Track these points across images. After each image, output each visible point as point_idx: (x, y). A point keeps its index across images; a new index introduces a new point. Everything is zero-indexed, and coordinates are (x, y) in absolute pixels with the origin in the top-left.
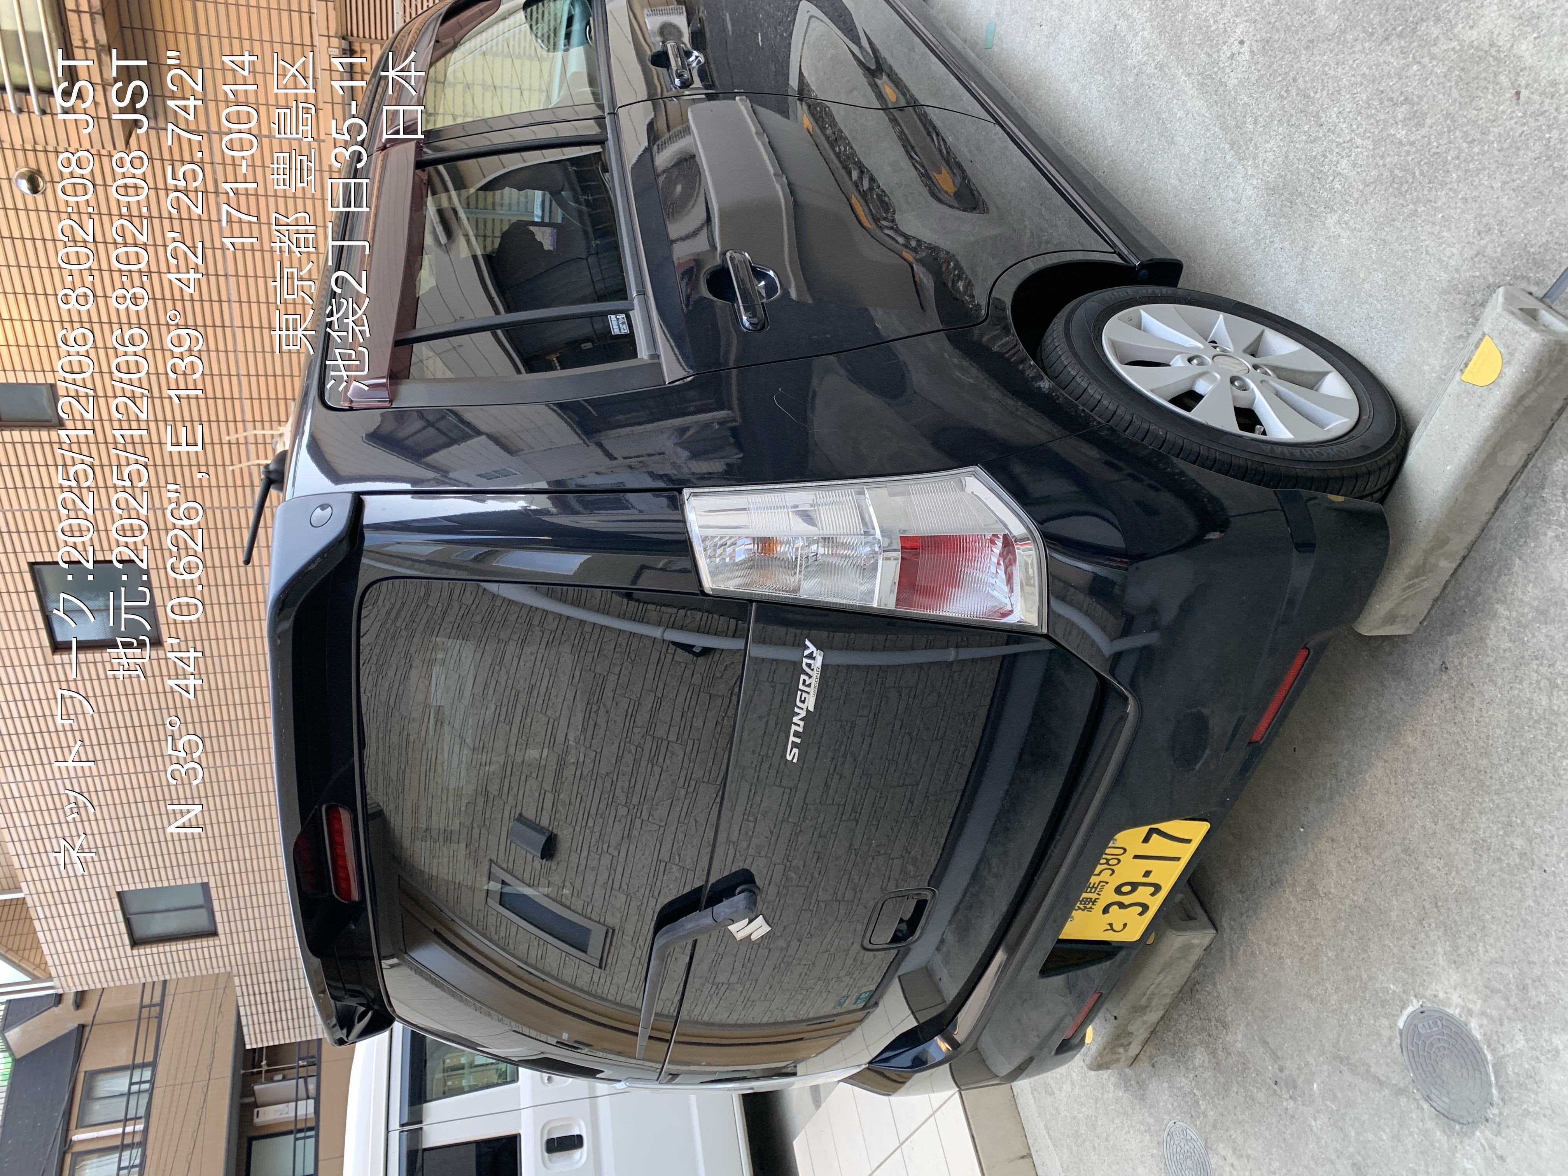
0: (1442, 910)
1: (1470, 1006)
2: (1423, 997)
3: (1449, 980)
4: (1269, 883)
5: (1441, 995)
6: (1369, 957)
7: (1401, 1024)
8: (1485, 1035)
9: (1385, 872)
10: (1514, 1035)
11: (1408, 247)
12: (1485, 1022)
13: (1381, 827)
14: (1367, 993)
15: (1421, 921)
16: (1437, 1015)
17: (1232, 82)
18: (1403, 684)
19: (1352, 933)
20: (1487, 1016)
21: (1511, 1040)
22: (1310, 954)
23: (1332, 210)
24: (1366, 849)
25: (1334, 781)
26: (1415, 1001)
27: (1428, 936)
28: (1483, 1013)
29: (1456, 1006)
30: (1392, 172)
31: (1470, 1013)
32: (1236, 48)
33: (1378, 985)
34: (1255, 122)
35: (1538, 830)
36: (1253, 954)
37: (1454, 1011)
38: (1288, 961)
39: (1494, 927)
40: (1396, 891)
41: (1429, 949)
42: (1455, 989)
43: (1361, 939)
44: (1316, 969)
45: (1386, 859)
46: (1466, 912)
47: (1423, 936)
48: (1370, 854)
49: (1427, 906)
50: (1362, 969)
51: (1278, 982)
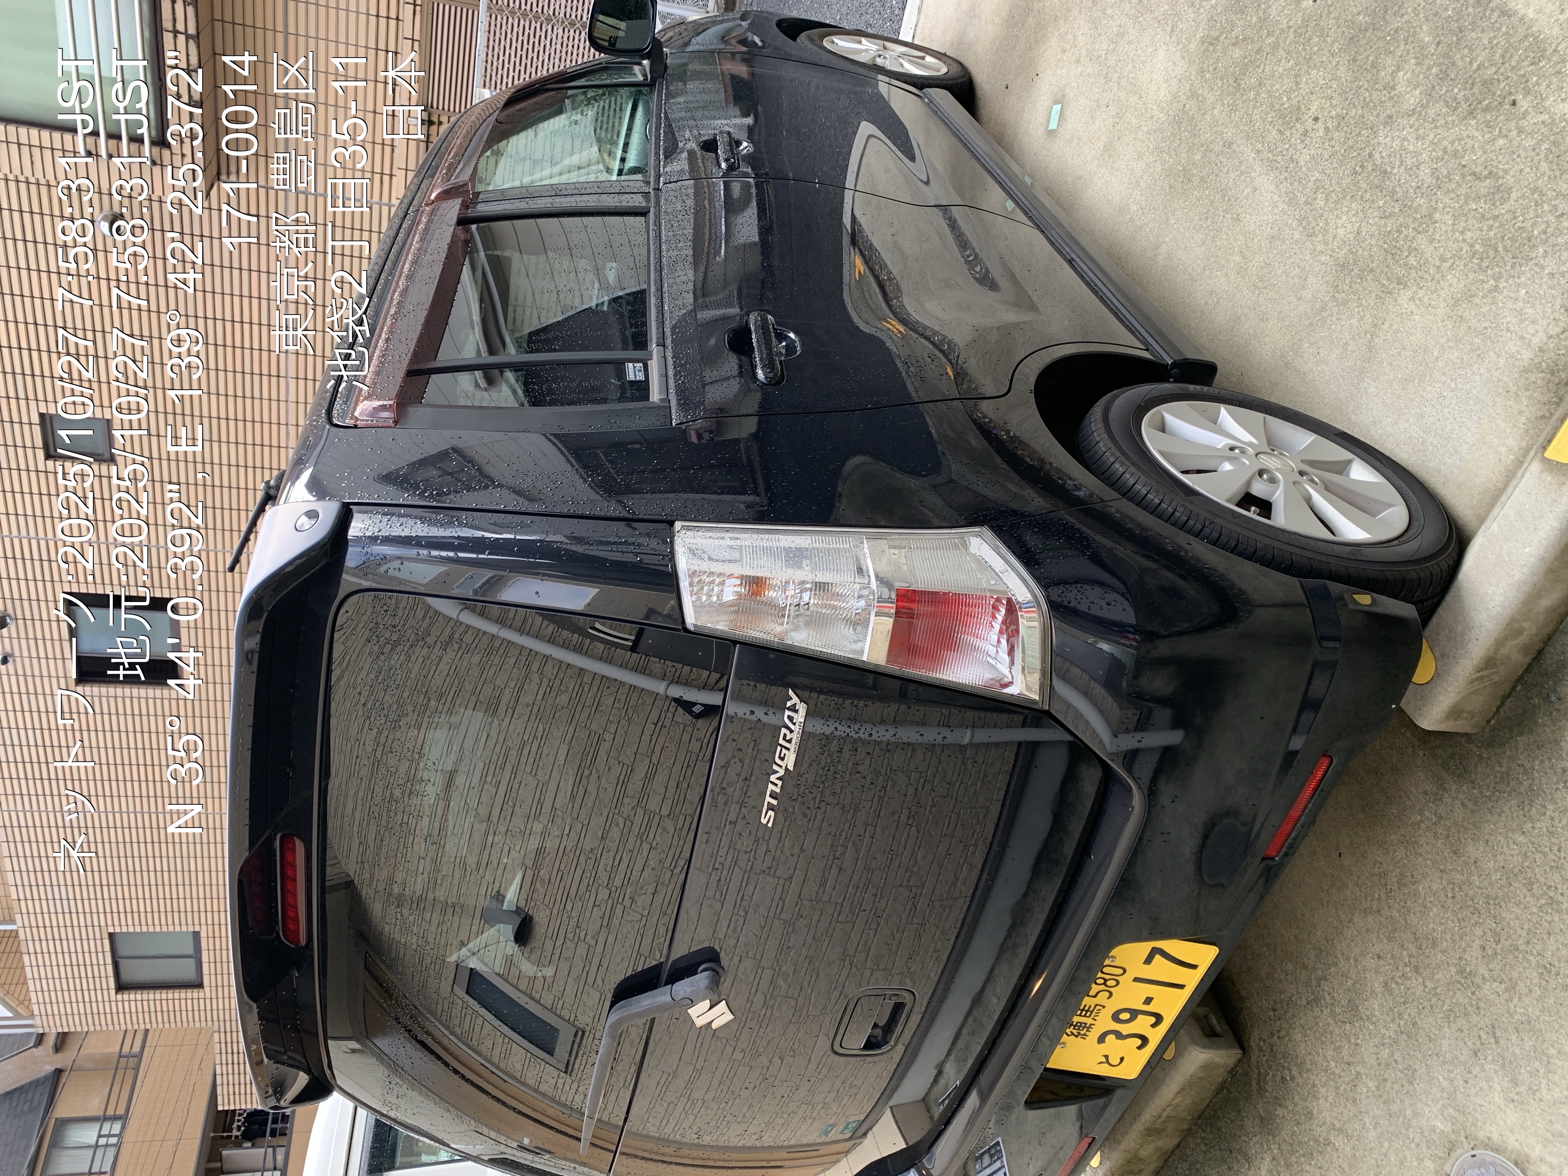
0: (1502, 1041)
1: (1528, 1151)
2: (1475, 1138)
3: (1505, 1121)
4: (1304, 1002)
5: (1496, 1137)
6: (1415, 1090)
7: (1448, 1168)
9: (1436, 995)
11: (1487, 324)
12: (1543, 1170)
13: (1434, 944)
14: (1411, 1131)
15: (1476, 1053)
17: (1304, 158)
18: (1465, 787)
19: (1397, 1062)
20: (1546, 1163)
22: (1348, 1084)
23: (1406, 286)
24: (1416, 970)
25: (1383, 890)
26: (1465, 1143)
27: (1483, 1070)
28: (1542, 1160)
30: (1472, 246)
31: (1527, 1159)
32: (1310, 123)
33: (1423, 1122)
34: (1327, 199)
36: (1283, 1078)
38: (1322, 1089)
39: (1560, 1063)
40: (1448, 1017)
41: (1484, 1085)
42: (1513, 1131)
43: (1407, 1069)
44: (1354, 1101)
45: (1438, 980)
46: (1528, 1044)
47: (1478, 1069)
48: (1420, 974)
49: (1483, 1036)
50: (1407, 1103)
51: (1310, 1113)
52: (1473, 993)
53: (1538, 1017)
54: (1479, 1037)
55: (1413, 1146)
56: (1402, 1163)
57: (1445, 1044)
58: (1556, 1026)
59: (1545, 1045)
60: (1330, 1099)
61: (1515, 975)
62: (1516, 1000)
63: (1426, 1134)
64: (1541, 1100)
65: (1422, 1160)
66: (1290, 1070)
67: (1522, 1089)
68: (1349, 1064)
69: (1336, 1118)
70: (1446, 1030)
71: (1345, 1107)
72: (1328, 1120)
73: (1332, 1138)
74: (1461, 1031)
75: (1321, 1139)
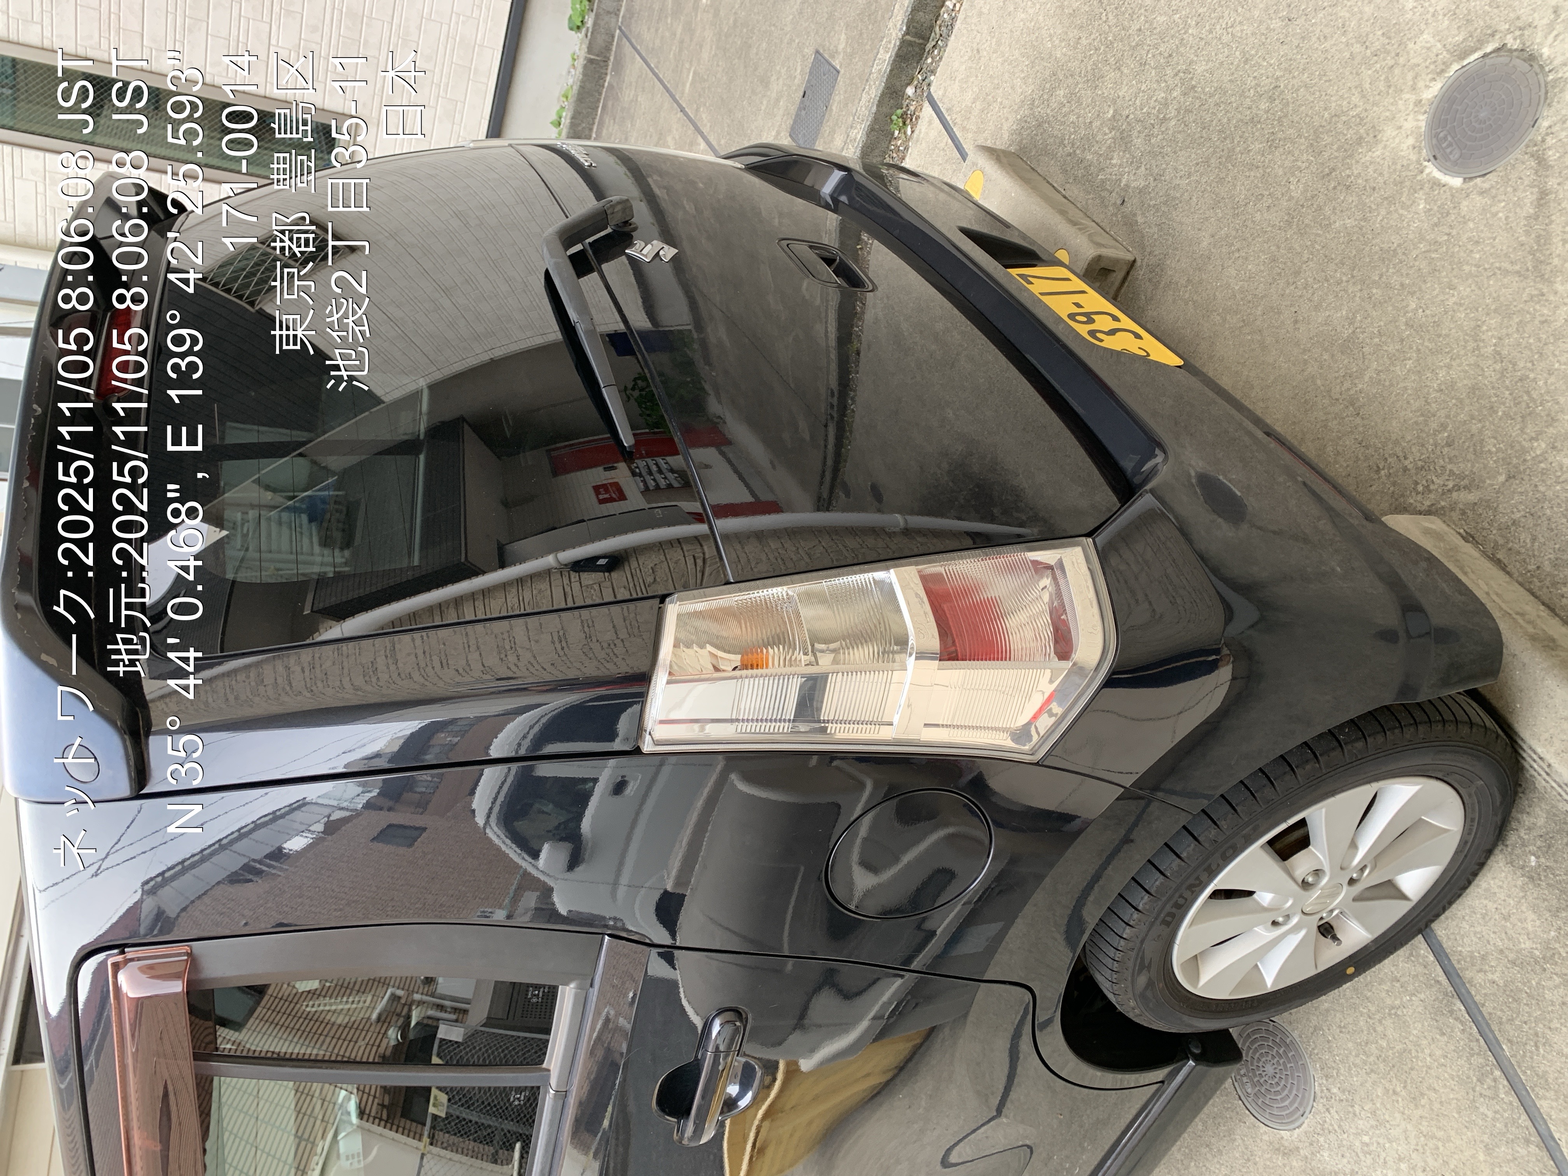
0: (1332, 165)
1: (1411, 106)
2: (1419, 162)
3: (1394, 138)
5: (1411, 141)
7: (1457, 182)
10: (1423, 47)
12: (1421, 84)
14: (1440, 239)
15: (1348, 187)
16: (1434, 140)
20: (1415, 84)
21: (1428, 49)
26: (1427, 171)
27: (1359, 175)
28: (1414, 88)
29: (1418, 120)
31: (1418, 102)
33: (1425, 225)
35: (1252, 91)
37: (1423, 121)
39: (1333, 105)
41: (1371, 170)
42: (1400, 127)
43: (1384, 260)
44: (1437, 324)
46: (1327, 139)
48: (1300, 267)
51: (1473, 389)
52: (1303, 206)
53: (1306, 138)
54: (1335, 188)
57: (1349, 222)
58: (1308, 119)
61: (1280, 172)
62: (1299, 164)
63: (1435, 220)
64: (1366, 110)
65: (1464, 217)
66: (1435, 431)
68: (1402, 340)
69: (1465, 347)
70: (1338, 224)
72: (1472, 360)
73: (1490, 349)
74: (1334, 209)
75: (1498, 367)
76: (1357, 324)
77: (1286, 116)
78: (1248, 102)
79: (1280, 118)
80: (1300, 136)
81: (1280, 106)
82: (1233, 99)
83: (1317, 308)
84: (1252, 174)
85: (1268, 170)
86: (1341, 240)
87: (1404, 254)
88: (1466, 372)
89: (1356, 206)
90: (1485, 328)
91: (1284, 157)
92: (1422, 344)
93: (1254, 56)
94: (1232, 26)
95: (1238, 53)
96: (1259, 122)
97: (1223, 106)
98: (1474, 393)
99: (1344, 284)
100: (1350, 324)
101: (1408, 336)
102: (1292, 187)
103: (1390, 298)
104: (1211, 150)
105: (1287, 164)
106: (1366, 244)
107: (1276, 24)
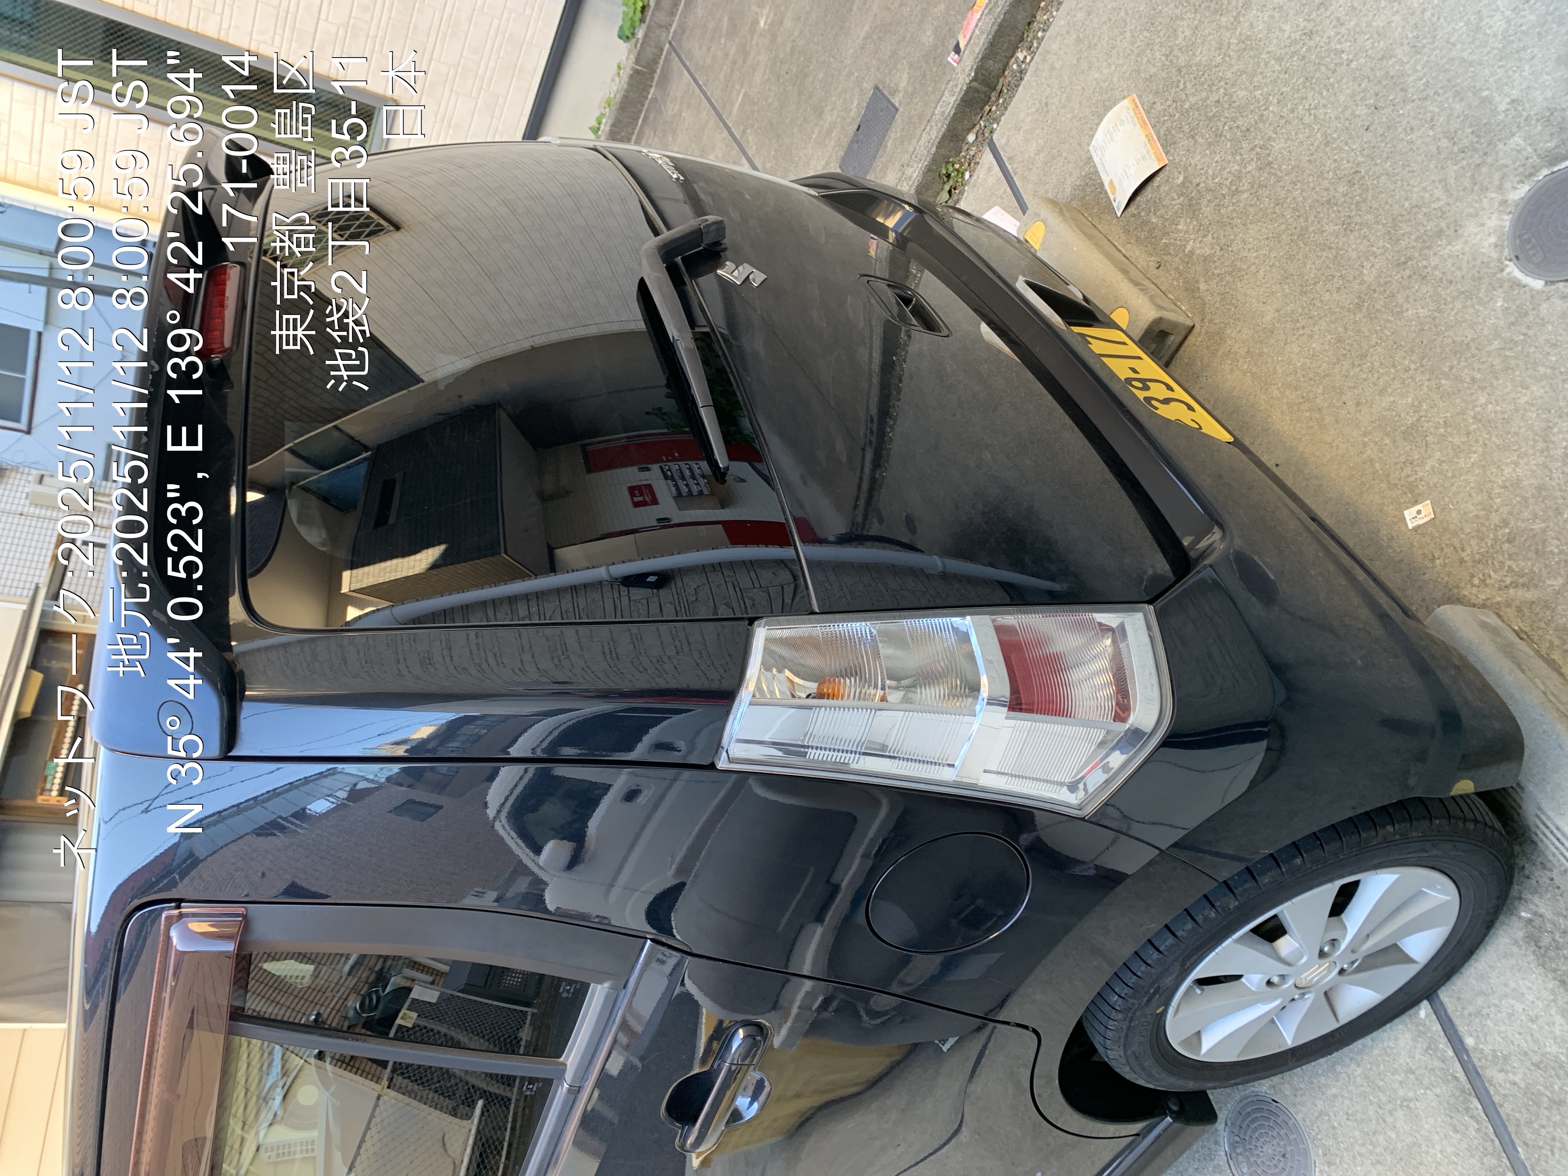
0: (1409, 254)
1: (1496, 205)
2: (1499, 261)
3: (1476, 234)
5: (1493, 239)
6: (1473, 340)
7: (1538, 284)
8: (1522, 182)
9: (1381, 330)
10: (1513, 150)
12: (1508, 185)
13: (1340, 340)
14: (1515, 338)
15: (1424, 278)
16: (1518, 241)
19: (1451, 368)
20: (1501, 184)
21: (1518, 151)
22: (1489, 433)
26: (1508, 270)
27: (1436, 267)
28: (1500, 188)
29: (1502, 220)
31: (1504, 203)
33: (1502, 323)
35: (1331, 174)
37: (1507, 221)
39: (1415, 196)
40: (1399, 313)
41: (1449, 263)
42: (1483, 225)
43: (1455, 353)
44: (1506, 421)
45: (1369, 330)
46: (1405, 228)
47: (1437, 273)
48: (1368, 351)
49: (1408, 272)
50: (1488, 348)
51: (1540, 489)
52: (1375, 291)
53: (1383, 225)
54: (1410, 277)
55: (1531, 333)
56: (1554, 345)
57: (1423, 312)
58: (1387, 207)
59: (1404, 213)
60: (1515, 458)
61: (1354, 255)
62: (1375, 249)
63: (1513, 319)
64: (1448, 204)
65: (1543, 319)
66: (1496, 526)
67: (1443, 225)
68: (1468, 434)
69: (1533, 447)
70: (1410, 312)
71: (1516, 434)
72: (1541, 460)
74: (1408, 297)
76: (1421, 413)
77: (1364, 201)
78: (1326, 184)
79: (1358, 203)
80: (1377, 223)
81: (1359, 191)
82: (1310, 179)
83: (1382, 392)
84: (1325, 254)
85: (1341, 252)
86: (1413, 329)
87: (1477, 348)
88: (1533, 471)
89: (1431, 297)
90: (1556, 430)
91: (1359, 241)
92: (1489, 439)
93: (1335, 139)
94: (1316, 108)
95: (1319, 135)
96: (1336, 204)
97: (1299, 185)
98: (1540, 493)
99: (1412, 372)
100: (1415, 412)
101: (1475, 430)
102: (1365, 271)
103: (1459, 391)
104: (1283, 227)
105: (1361, 248)
106: (1438, 334)
107: (1361, 111)
